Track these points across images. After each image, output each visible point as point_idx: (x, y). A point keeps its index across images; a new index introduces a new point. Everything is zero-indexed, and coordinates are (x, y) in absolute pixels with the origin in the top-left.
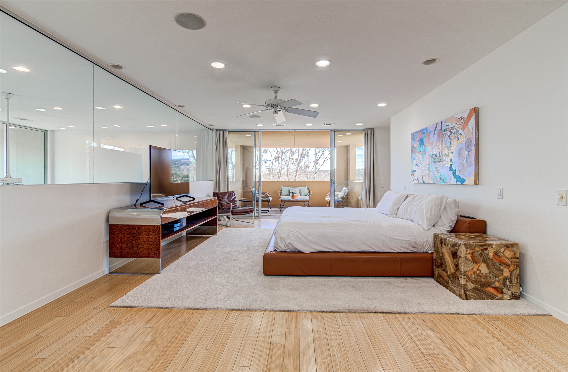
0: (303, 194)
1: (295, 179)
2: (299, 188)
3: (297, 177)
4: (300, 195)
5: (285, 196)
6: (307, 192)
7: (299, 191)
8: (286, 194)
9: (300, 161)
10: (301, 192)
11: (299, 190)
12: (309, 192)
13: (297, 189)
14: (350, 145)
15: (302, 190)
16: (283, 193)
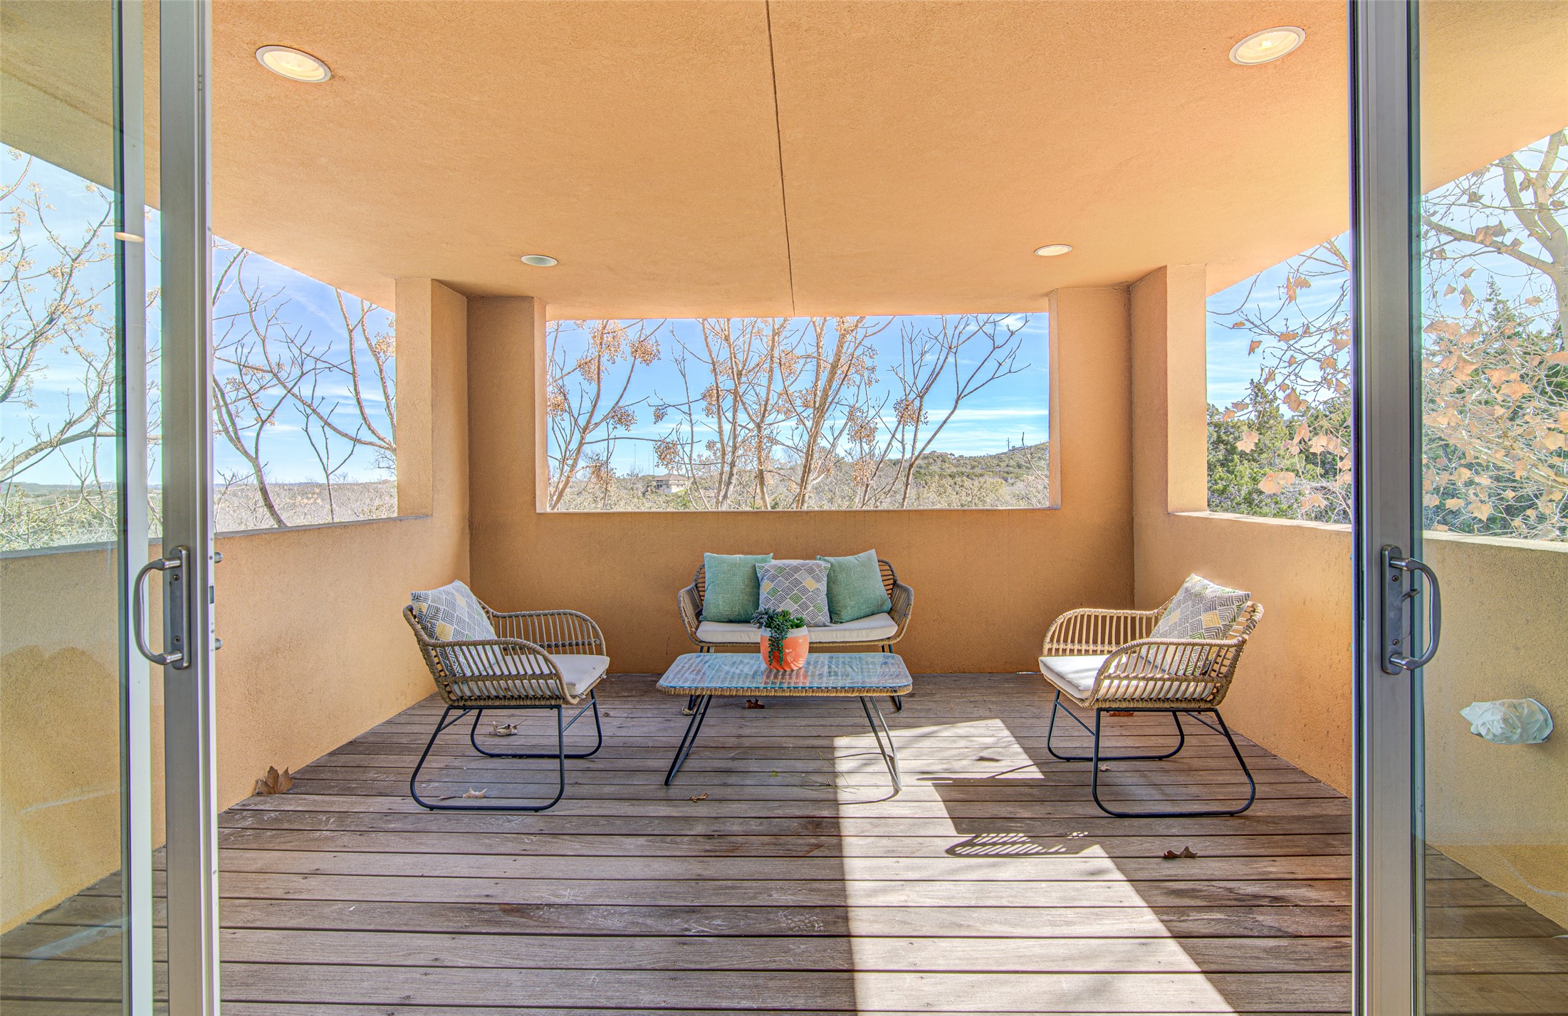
0: (849, 606)
1: (800, 498)
2: (822, 564)
3: (809, 487)
4: (835, 615)
5: (731, 621)
6: (877, 589)
7: (823, 587)
8: (737, 610)
9: (823, 403)
10: (836, 589)
11: (825, 583)
12: (894, 585)
13: (810, 571)
14: (1166, 267)
15: (841, 577)
16: (715, 600)
